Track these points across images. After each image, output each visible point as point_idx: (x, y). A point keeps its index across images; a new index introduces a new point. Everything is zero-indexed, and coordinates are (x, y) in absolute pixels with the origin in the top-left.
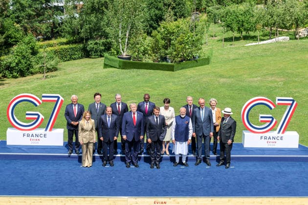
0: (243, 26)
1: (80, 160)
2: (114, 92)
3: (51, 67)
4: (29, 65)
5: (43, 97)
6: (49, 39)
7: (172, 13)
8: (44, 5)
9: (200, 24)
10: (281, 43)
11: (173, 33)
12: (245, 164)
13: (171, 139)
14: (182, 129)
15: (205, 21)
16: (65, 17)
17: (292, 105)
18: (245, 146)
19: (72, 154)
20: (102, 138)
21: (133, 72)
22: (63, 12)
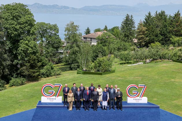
0: (126, 59)
1: (68, 108)
2: (80, 83)
3: (58, 74)
4: (50, 73)
5: (55, 85)
6: (57, 63)
7: (101, 55)
8: (56, 52)
9: (111, 58)
10: (140, 65)
11: (102, 61)
12: (128, 109)
13: (101, 100)
14: (105, 96)
15: (113, 57)
16: (63, 56)
17: (144, 87)
18: (128, 102)
19: (65, 106)
20: (76, 100)
21: (87, 76)
22: (62, 54)
